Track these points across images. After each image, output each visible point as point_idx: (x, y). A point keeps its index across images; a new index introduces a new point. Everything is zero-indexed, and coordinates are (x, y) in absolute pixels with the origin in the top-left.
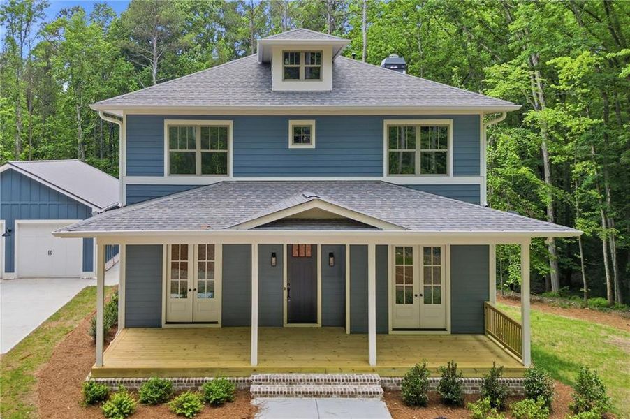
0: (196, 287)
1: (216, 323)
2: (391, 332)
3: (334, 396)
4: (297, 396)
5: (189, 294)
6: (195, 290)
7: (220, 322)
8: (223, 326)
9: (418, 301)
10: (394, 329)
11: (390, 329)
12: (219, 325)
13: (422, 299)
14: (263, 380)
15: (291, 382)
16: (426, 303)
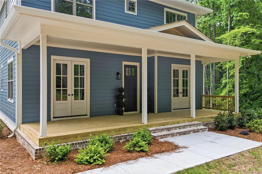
0: (73, 93)
1: (86, 115)
2: (172, 111)
3: (191, 132)
4: (176, 135)
5: (69, 98)
6: (72, 95)
7: (89, 114)
8: (91, 117)
10: (173, 109)
11: (172, 109)
12: (89, 116)
13: (182, 94)
14: (156, 130)
15: (169, 129)
16: (183, 96)
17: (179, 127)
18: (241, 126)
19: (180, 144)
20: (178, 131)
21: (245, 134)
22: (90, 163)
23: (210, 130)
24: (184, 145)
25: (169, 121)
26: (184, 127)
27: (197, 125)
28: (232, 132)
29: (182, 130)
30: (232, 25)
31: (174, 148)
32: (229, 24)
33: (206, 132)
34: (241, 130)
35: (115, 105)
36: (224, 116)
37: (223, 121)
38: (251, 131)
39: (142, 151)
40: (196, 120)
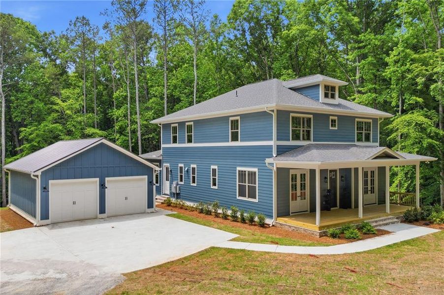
1: (307, 211)
4: (383, 225)
5: (298, 198)
6: (300, 196)
7: (309, 210)
8: (310, 212)
9: (369, 192)
16: (371, 193)
17: (382, 220)
18: (423, 219)
19: (390, 231)
20: (381, 223)
21: (426, 225)
22: (355, 238)
23: (402, 222)
24: (393, 231)
25: (374, 216)
26: (385, 220)
27: (393, 218)
28: (418, 223)
29: (385, 222)
30: (404, 108)
31: (388, 233)
32: (400, 105)
33: (399, 224)
34: (424, 222)
35: (324, 203)
36: (411, 211)
37: (411, 216)
38: (430, 223)
39: (374, 233)
40: (390, 215)
